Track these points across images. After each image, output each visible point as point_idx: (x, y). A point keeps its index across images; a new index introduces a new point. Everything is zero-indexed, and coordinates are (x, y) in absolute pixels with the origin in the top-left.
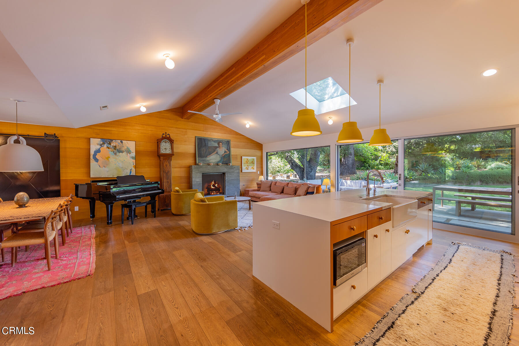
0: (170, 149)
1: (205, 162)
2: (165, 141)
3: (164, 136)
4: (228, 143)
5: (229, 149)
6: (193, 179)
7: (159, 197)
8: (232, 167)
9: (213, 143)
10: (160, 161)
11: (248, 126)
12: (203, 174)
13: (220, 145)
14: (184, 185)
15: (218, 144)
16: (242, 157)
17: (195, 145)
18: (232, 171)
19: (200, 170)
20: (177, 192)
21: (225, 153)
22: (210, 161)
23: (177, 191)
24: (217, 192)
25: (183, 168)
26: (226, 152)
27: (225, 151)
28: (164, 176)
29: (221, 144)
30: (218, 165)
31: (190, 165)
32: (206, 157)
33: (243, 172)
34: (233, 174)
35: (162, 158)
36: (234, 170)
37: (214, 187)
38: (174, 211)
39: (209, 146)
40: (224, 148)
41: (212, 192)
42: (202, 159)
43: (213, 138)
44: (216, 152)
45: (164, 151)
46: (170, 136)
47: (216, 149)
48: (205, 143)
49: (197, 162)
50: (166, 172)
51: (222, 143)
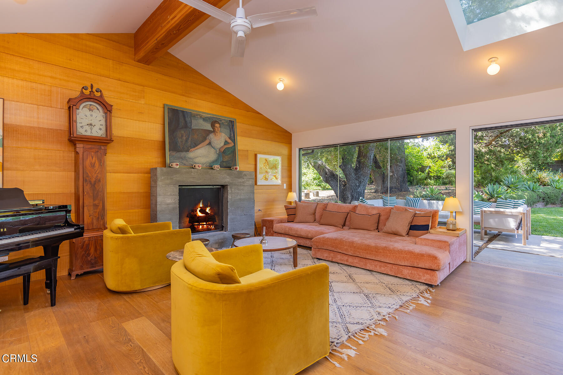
0: (101, 127)
1: (185, 162)
2: (91, 105)
3: (87, 92)
4: (231, 125)
5: (233, 138)
6: (159, 199)
7: (72, 246)
8: (240, 174)
9: (201, 121)
10: (77, 153)
11: (280, 87)
12: (180, 187)
13: (216, 129)
14: (138, 213)
15: (213, 125)
16: (256, 155)
17: (164, 124)
18: (240, 182)
19: (174, 178)
20: (119, 231)
21: (225, 144)
22: (197, 160)
23: (122, 231)
24: (209, 224)
25: (135, 173)
26: (229, 143)
27: (226, 141)
28: (85, 190)
29: (217, 125)
30: (212, 169)
31: (152, 167)
32: (188, 151)
33: (258, 184)
34: (242, 187)
35: (80, 146)
36: (243, 180)
37: (202, 213)
38: (111, 282)
39: (193, 128)
40: (223, 134)
41: (199, 225)
42: (178, 154)
43: (201, 112)
44: (207, 142)
45: (86, 131)
46: (101, 96)
47: (208, 135)
48: (186, 121)
49: (168, 161)
50: (90, 182)
51: (219, 124)
